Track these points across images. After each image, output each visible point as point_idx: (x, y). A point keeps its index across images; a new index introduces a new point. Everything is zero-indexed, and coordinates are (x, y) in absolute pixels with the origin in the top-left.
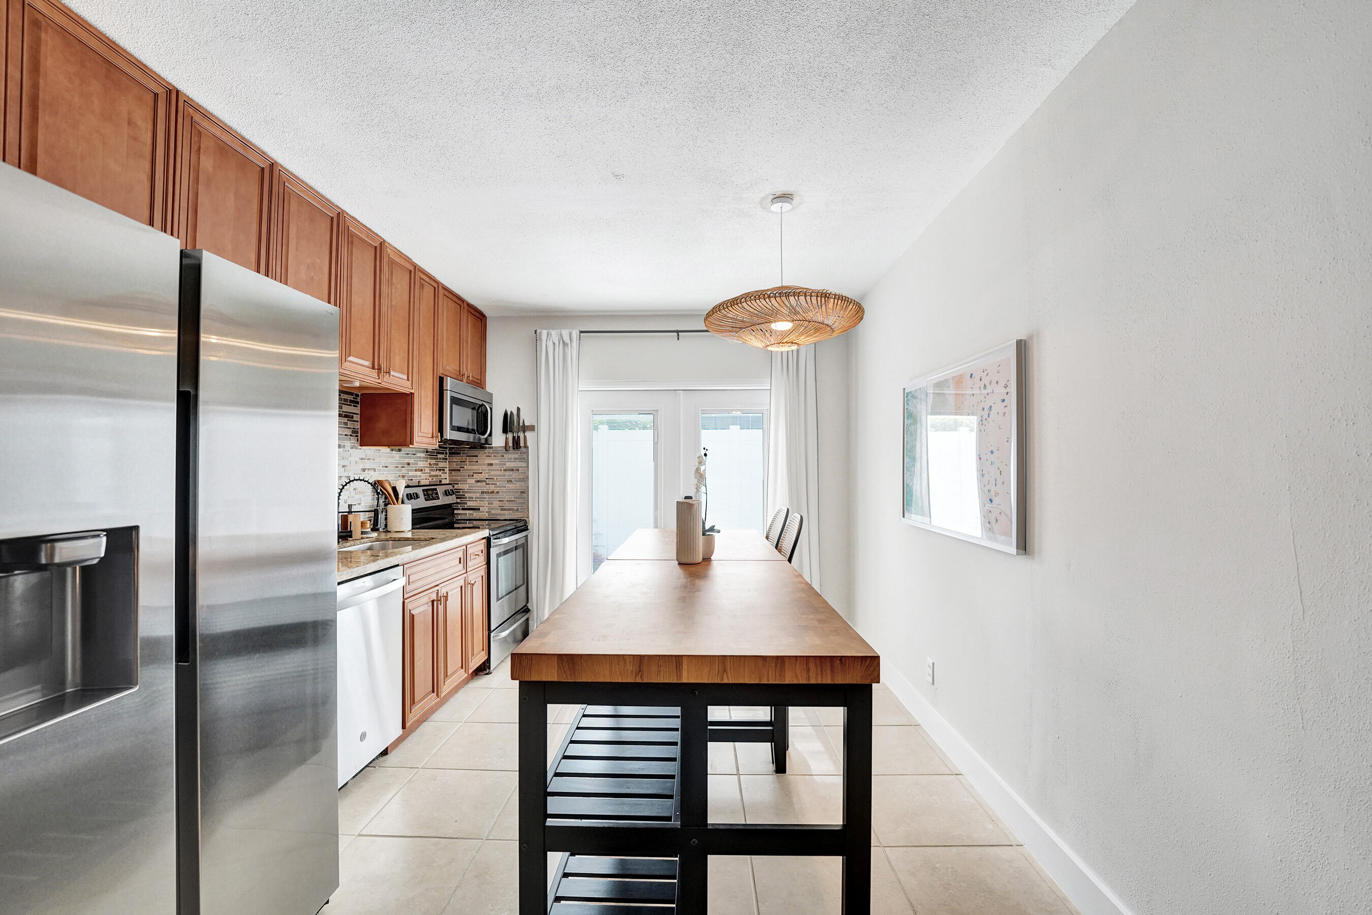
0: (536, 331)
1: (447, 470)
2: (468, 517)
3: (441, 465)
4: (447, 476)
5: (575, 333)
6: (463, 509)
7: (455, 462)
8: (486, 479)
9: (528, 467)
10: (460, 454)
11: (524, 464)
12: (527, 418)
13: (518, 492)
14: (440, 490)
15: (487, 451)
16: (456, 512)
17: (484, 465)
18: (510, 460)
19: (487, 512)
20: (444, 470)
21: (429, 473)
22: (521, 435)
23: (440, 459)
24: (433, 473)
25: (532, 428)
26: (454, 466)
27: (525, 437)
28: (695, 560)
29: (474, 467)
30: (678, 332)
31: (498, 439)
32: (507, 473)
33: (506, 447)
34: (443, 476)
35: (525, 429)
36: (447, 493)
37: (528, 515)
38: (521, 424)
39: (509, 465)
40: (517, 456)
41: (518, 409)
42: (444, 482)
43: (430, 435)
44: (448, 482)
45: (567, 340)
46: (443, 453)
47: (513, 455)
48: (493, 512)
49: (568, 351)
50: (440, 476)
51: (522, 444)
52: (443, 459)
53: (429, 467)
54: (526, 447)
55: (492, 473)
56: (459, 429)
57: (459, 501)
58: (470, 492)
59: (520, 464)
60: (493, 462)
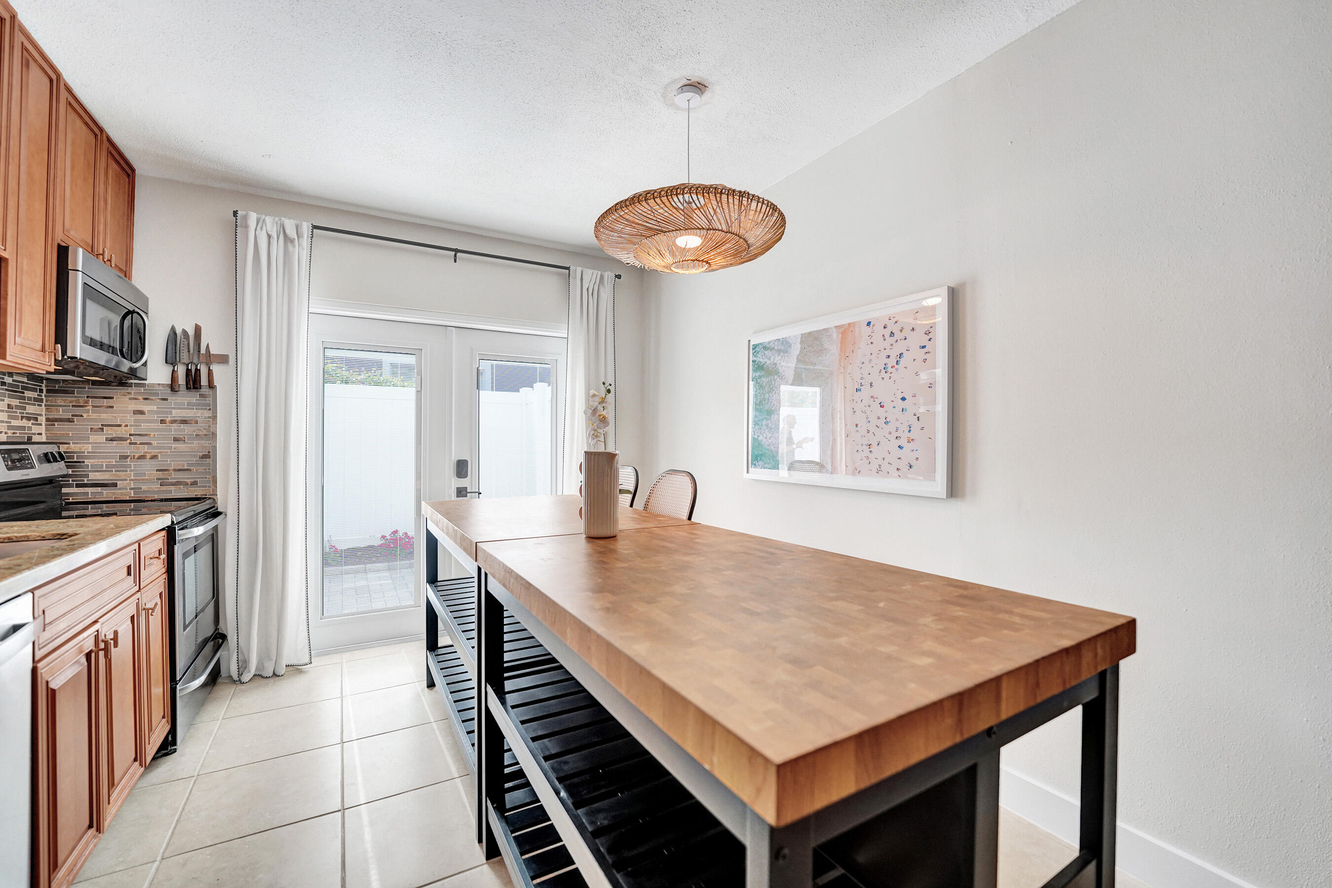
0: (235, 213)
1: (42, 420)
2: (90, 498)
3: (31, 409)
4: (42, 429)
5: (306, 228)
6: (78, 486)
7: (61, 406)
8: (130, 435)
9: (214, 418)
10: (73, 392)
11: (208, 414)
12: (214, 343)
13: (195, 456)
14: (34, 451)
15: (133, 390)
16: (64, 490)
17: (126, 412)
18: (179, 406)
19: (131, 489)
20: (36, 419)
21: (7, 422)
22: (203, 368)
23: (30, 399)
24: (14, 423)
25: (223, 359)
26: (61, 413)
27: (210, 373)
29: (104, 416)
30: (457, 251)
31: (157, 372)
32: (174, 426)
33: (173, 386)
34: (35, 429)
35: (210, 359)
36: (48, 458)
37: (215, 490)
38: (203, 351)
39: (177, 414)
40: (194, 400)
41: (198, 329)
42: (35, 439)
43: (39, 346)
44: (44, 440)
45: (291, 232)
46: (34, 390)
47: (185, 398)
48: (144, 488)
49: (295, 251)
50: (30, 428)
51: (204, 381)
52: (35, 399)
53: (7, 412)
54: (211, 386)
55: (143, 426)
56: (92, 343)
57: (70, 471)
58: (93, 458)
59: (200, 413)
60: (145, 408)
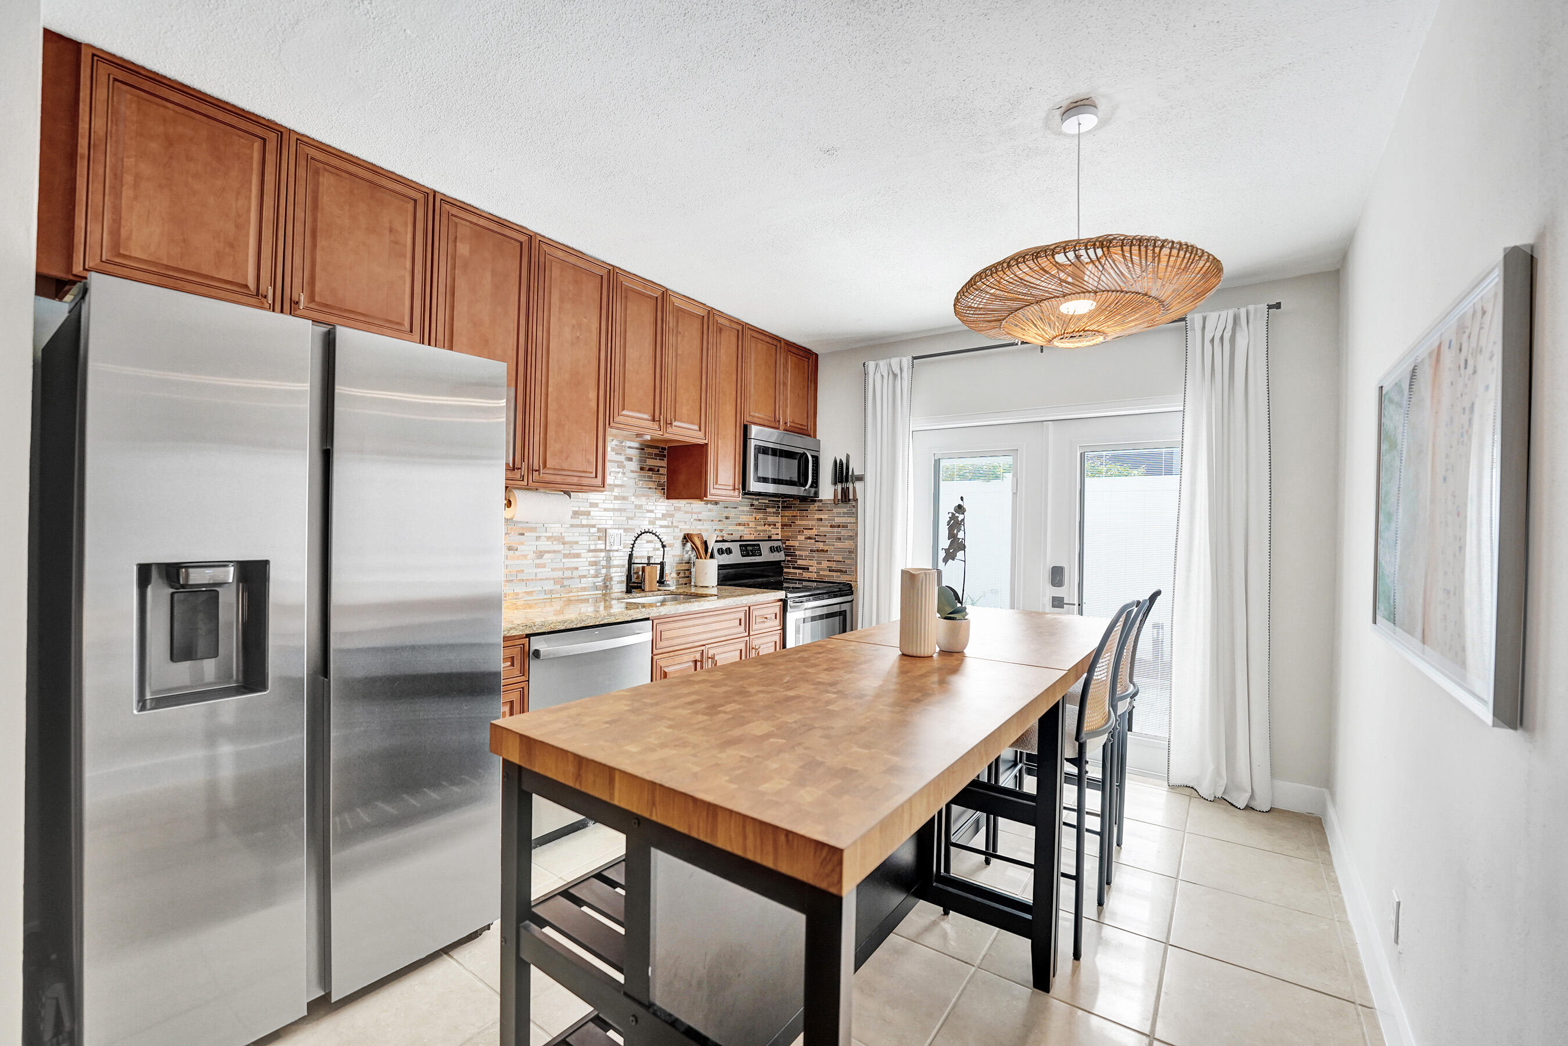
0: (864, 364)
1: (779, 525)
2: (798, 577)
3: (771, 519)
4: (779, 531)
5: (906, 361)
6: (794, 568)
7: (787, 516)
8: (816, 535)
9: (857, 522)
10: (791, 507)
11: (853, 520)
12: (855, 468)
13: (846, 552)
14: (765, 547)
15: (815, 505)
16: (785, 570)
17: (813, 520)
18: (839, 515)
19: (815, 573)
20: (775, 525)
21: (754, 528)
22: (850, 486)
23: (770, 513)
24: (759, 528)
25: (860, 478)
26: (786, 520)
27: (854, 488)
28: (922, 652)
29: (804, 523)
31: (827, 490)
32: (836, 530)
33: (835, 502)
34: (774, 531)
35: (853, 479)
36: (772, 550)
37: (856, 578)
38: (850, 473)
39: (838, 520)
40: (845, 510)
41: (848, 457)
42: (774, 537)
43: (731, 488)
44: (780, 538)
45: (897, 371)
46: (774, 507)
47: (843, 509)
48: (821, 573)
49: (899, 384)
50: (770, 531)
51: (851, 497)
52: (774, 513)
53: (754, 522)
54: (856, 500)
55: (822, 529)
56: (765, 480)
57: (789, 558)
58: (800, 550)
59: (849, 520)
60: (822, 517)
